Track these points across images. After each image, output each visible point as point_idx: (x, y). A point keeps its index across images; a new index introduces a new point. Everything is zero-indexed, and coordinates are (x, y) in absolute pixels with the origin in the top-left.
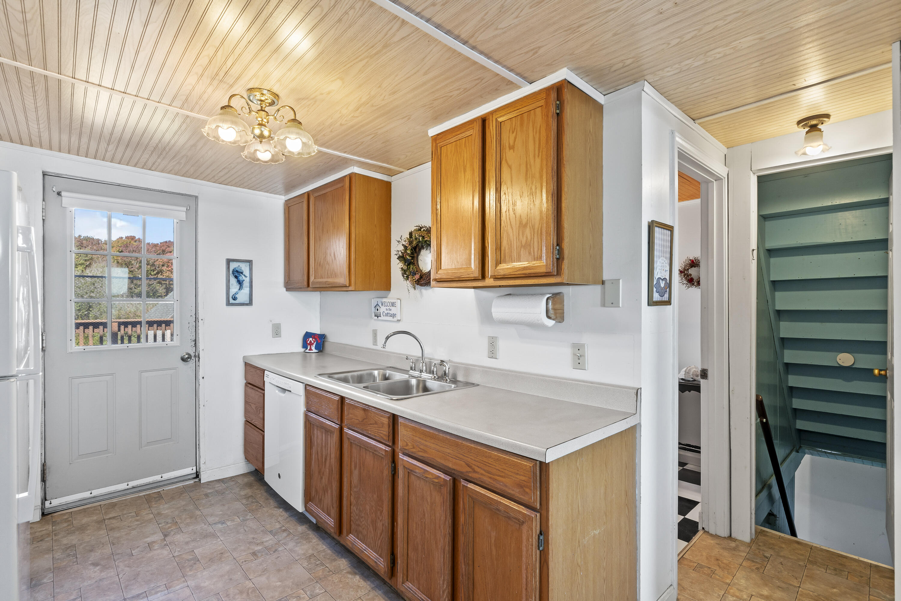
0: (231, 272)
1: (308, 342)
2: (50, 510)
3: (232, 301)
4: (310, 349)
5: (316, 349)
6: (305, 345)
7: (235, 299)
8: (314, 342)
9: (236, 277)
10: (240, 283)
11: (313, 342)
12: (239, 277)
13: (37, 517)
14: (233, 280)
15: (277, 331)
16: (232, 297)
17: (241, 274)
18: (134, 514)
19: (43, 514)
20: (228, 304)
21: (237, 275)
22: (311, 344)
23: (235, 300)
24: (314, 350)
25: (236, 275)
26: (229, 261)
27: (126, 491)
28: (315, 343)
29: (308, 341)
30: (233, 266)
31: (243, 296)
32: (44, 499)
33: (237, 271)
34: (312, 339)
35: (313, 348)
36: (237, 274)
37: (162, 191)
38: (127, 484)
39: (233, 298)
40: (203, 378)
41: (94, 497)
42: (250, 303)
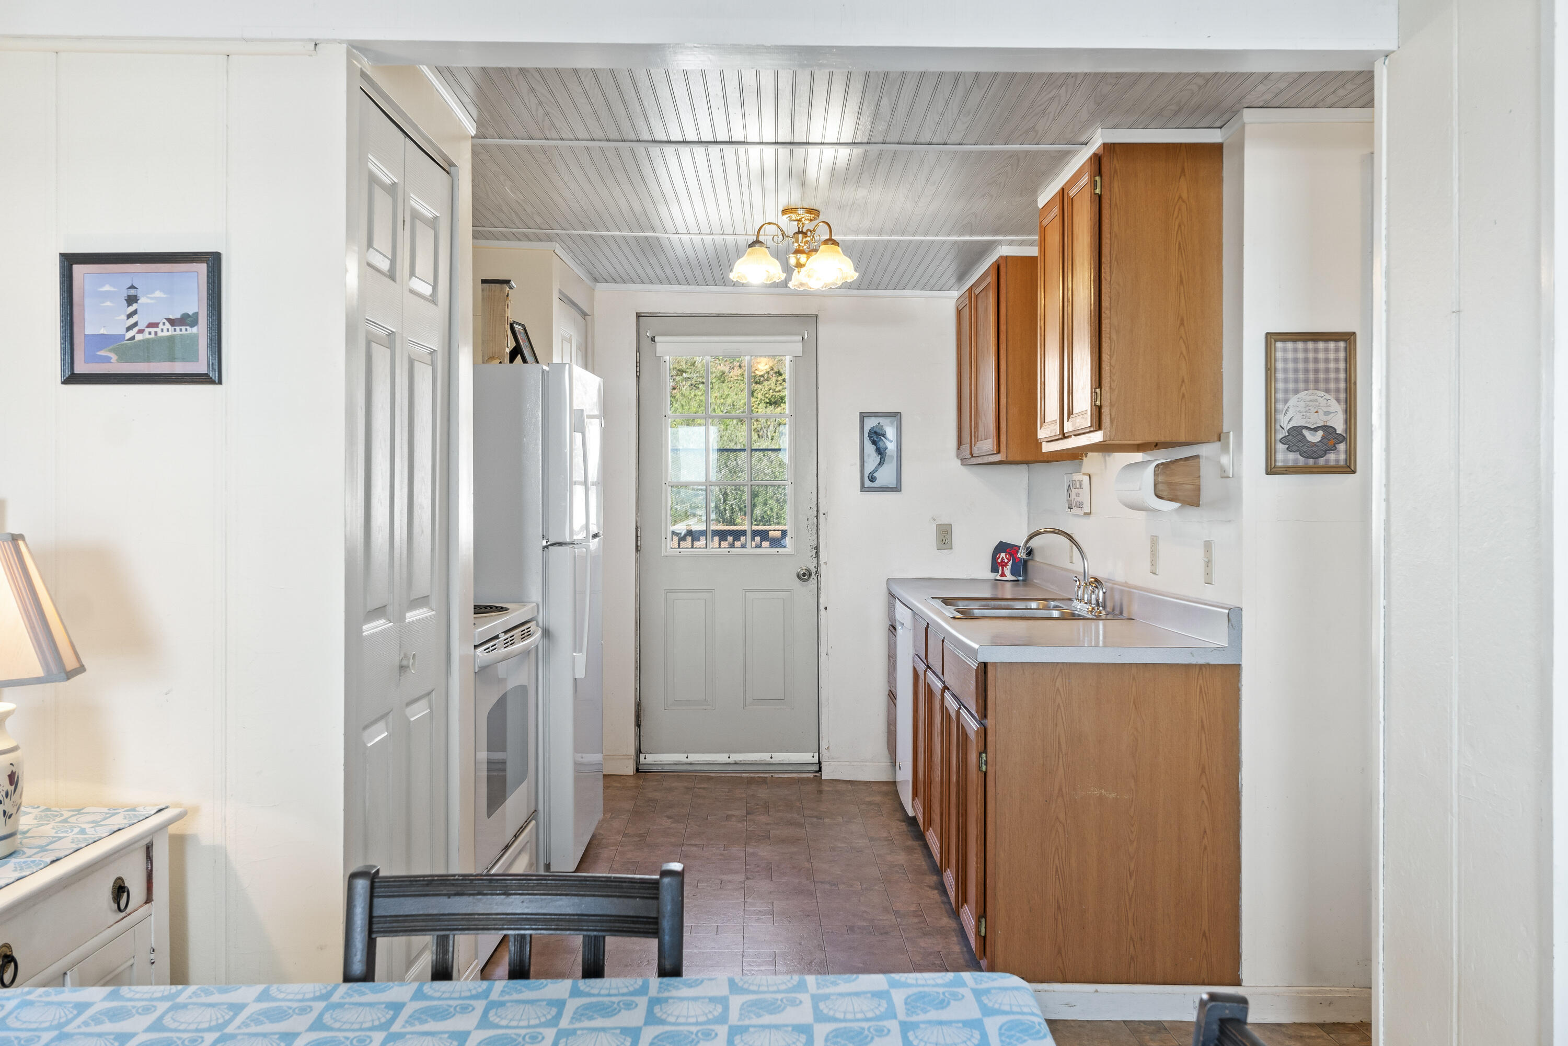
0: (866, 435)
1: (999, 561)
2: (645, 768)
3: (867, 483)
4: (1003, 575)
5: (1012, 573)
6: (996, 566)
7: (872, 479)
8: (1009, 561)
9: (874, 443)
10: (881, 452)
11: (1006, 561)
12: (880, 443)
13: (630, 770)
14: (870, 448)
15: (945, 537)
16: (868, 477)
17: (882, 437)
18: (727, 790)
19: (638, 770)
20: (863, 488)
21: (875, 439)
22: (1003, 564)
23: (873, 482)
24: (1009, 577)
25: (873, 440)
26: (863, 416)
27: (727, 766)
28: (1010, 563)
29: (999, 558)
30: (870, 423)
31: (886, 476)
32: (639, 751)
33: (876, 433)
34: (1006, 555)
35: (1007, 571)
36: (876, 436)
37: (769, 316)
38: (727, 755)
39: (870, 478)
40: (826, 608)
41: (691, 764)
42: (897, 489)
